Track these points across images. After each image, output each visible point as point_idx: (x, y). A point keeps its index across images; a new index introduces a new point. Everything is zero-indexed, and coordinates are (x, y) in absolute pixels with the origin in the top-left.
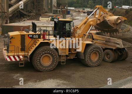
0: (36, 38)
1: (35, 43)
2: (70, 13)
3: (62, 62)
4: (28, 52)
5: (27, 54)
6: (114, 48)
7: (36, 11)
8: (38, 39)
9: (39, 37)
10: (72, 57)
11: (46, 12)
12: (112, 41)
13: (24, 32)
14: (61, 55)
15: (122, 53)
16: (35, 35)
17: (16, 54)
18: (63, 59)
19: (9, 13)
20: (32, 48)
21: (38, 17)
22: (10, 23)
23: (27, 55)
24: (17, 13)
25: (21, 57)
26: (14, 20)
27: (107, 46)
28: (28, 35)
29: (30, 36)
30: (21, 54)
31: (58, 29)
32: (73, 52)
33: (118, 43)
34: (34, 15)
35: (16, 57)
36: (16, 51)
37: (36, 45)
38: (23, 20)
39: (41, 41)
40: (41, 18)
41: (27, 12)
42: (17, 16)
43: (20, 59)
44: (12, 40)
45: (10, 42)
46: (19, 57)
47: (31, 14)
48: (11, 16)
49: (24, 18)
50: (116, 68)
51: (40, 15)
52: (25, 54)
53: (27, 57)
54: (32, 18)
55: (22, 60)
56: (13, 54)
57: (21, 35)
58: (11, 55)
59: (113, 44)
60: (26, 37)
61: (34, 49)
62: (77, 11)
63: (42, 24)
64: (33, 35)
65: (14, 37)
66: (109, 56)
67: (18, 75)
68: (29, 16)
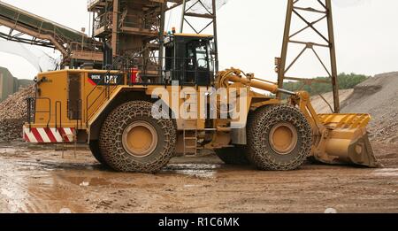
4: (87, 120)
5: (84, 124)
10: (218, 145)
14: (182, 130)
23: (83, 128)
25: (68, 131)
29: (93, 77)
32: (219, 128)
35: (53, 130)
43: (66, 138)
44: (43, 87)
45: (39, 91)
52: (79, 124)
53: (84, 131)
55: (71, 140)
58: (40, 126)
60: (82, 81)
64: (102, 75)
65: (48, 78)
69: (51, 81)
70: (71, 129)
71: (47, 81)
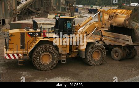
0: (36, 36)
1: (35, 41)
2: (79, 10)
3: (63, 60)
4: (28, 50)
5: (26, 52)
6: (123, 45)
7: (44, 9)
8: (37, 37)
9: (40, 35)
10: (74, 56)
11: (55, 10)
12: (121, 38)
13: (24, 29)
14: (61, 54)
15: (131, 51)
16: (35, 32)
17: (15, 52)
18: (64, 58)
19: (18, 10)
20: (31, 46)
21: (46, 14)
22: (18, 20)
23: (26, 54)
24: (25, 10)
25: (20, 55)
26: (22, 17)
27: (116, 42)
28: (28, 33)
29: (30, 34)
30: (21, 52)
31: (59, 26)
32: (74, 51)
33: (128, 39)
34: (43, 13)
35: (15, 55)
36: (15, 49)
37: (35, 43)
38: (31, 18)
39: (41, 38)
40: (49, 16)
41: (35, 9)
42: (25, 14)
43: (20, 58)
45: (10, 39)
46: (18, 55)
47: (39, 12)
48: (19, 13)
49: (32, 15)
50: (125, 66)
51: (48, 13)
52: (25, 52)
53: (26, 55)
54: (40, 15)
55: (21, 58)
56: (12, 52)
57: (20, 32)
58: (10, 53)
59: (122, 41)
60: (26, 35)
61: (33, 46)
62: (85, 9)
63: (51, 21)
64: (33, 33)
65: (13, 35)
66: (117, 54)
67: (26, 72)
68: (37, 13)
69: (14, 36)
70: (22, 54)
71: (13, 36)
